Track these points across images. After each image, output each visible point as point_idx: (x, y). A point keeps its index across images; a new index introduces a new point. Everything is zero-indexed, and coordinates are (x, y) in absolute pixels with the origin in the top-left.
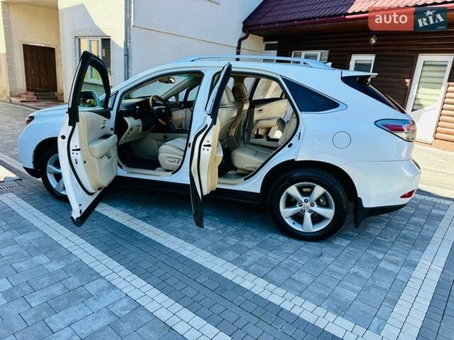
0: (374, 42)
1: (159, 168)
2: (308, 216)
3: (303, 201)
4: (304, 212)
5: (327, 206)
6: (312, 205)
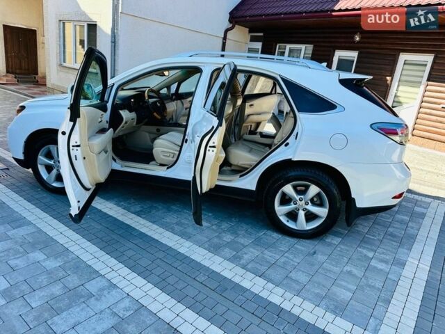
0: (358, 39)
1: (153, 162)
2: (302, 214)
3: (298, 199)
4: (299, 210)
5: (321, 205)
6: (307, 204)
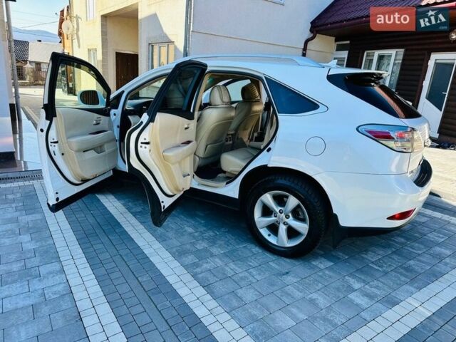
2: (283, 229)
3: (278, 211)
4: (279, 223)
6: (287, 217)
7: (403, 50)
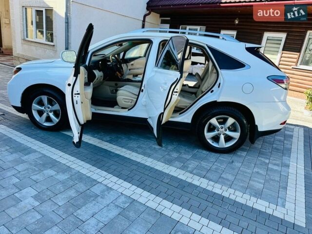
0: (237, 22)
1: (117, 106)
3: (220, 127)
4: (220, 135)
5: (235, 130)
7: (205, 27)
